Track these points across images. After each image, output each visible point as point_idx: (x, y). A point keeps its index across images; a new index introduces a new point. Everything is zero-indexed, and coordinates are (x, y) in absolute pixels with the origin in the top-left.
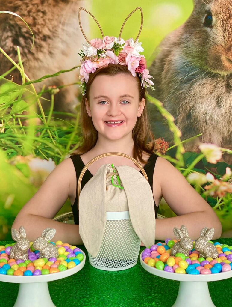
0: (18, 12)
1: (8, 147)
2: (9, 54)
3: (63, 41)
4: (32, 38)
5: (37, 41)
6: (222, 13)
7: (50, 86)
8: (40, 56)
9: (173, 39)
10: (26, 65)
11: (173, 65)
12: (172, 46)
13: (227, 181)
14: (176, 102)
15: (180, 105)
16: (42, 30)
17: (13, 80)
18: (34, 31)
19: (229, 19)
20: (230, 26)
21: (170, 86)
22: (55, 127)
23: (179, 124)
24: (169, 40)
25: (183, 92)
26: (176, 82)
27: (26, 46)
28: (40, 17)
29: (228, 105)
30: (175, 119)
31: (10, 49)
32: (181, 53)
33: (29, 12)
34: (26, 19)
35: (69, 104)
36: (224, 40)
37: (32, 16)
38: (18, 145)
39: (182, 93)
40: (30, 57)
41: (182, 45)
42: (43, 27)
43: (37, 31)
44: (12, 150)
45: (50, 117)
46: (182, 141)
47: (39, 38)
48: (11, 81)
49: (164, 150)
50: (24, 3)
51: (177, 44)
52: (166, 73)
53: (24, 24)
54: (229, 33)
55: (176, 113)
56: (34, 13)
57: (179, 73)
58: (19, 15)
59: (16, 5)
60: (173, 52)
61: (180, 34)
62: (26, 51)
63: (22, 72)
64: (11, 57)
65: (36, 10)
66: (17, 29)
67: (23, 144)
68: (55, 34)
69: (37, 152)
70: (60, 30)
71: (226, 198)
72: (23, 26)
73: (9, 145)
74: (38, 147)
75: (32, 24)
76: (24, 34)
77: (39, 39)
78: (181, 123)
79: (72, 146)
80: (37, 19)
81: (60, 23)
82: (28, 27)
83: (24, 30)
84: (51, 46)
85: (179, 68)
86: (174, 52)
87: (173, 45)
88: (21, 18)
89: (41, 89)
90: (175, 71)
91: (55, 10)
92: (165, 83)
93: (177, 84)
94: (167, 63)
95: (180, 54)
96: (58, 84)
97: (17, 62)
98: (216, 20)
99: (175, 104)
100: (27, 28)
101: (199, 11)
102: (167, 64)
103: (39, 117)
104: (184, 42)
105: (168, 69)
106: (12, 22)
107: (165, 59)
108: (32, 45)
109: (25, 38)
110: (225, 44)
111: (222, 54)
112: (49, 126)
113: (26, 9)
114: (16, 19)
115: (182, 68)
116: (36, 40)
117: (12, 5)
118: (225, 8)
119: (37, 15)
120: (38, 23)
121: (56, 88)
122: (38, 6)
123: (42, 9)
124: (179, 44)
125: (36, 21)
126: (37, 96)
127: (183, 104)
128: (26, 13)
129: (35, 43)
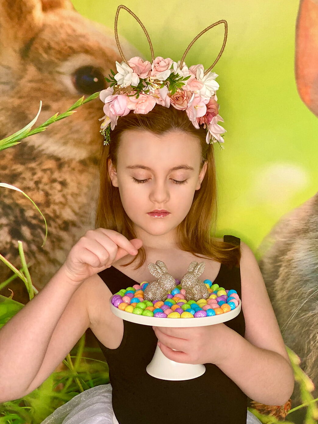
0: (18, 184)
1: (7, 411)
2: (4, 255)
4: (44, 226)
5: (54, 230)
8: (59, 255)
9: (295, 224)
10: (35, 272)
11: (295, 267)
12: (292, 235)
14: (303, 331)
15: (311, 336)
16: (60, 213)
17: (13, 296)
18: (46, 215)
21: (291, 304)
22: (88, 373)
23: (309, 369)
24: (287, 225)
25: (315, 314)
26: (301, 298)
27: (34, 241)
28: (56, 191)
30: (301, 360)
31: (6, 246)
32: (310, 248)
33: (37, 183)
34: (32, 195)
37: (43, 190)
38: (25, 406)
39: (312, 316)
40: (41, 257)
41: (312, 234)
42: (63, 208)
43: (52, 215)
44: (14, 416)
45: (79, 357)
46: (315, 398)
47: (57, 225)
48: (10, 298)
49: (283, 412)
50: (27, 169)
51: (303, 232)
52: (283, 282)
53: (30, 204)
55: (303, 350)
56: (46, 184)
57: (307, 281)
58: (20, 189)
59: (15, 172)
60: (295, 246)
61: (308, 214)
62: (34, 247)
63: (28, 283)
64: (9, 260)
65: (49, 179)
66: (17, 212)
67: (33, 404)
68: (84, 219)
72: (27, 206)
73: (8, 408)
75: (43, 202)
76: (29, 219)
77: (56, 228)
78: (312, 368)
80: (51, 195)
82: (37, 208)
83: (29, 213)
84: (77, 238)
85: (307, 273)
86: (297, 246)
87: (294, 233)
88: (24, 193)
90: (299, 279)
91: (84, 179)
92: (281, 298)
93: (304, 300)
94: (284, 264)
95: (308, 249)
97: (19, 268)
99: (300, 334)
100: (34, 210)
102: (285, 266)
104: (314, 229)
105: (288, 274)
106: (7, 201)
107: (282, 257)
108: (45, 238)
109: (32, 227)
112: (78, 373)
113: (31, 178)
114: (14, 196)
115: (313, 272)
116: (50, 229)
117: (7, 172)
119: (52, 188)
120: (54, 201)
122: (52, 173)
123: (60, 177)
124: (306, 231)
125: (50, 197)
127: (315, 334)
128: (31, 184)
129: (50, 234)
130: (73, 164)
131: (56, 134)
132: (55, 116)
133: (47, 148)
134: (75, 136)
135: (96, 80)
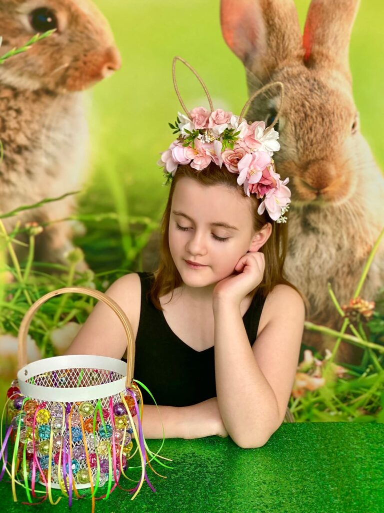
3: (48, 155)
5: (8, 154)
6: (293, 112)
7: (27, 222)
8: (13, 176)
13: (307, 372)
16: (15, 137)
18: (2, 140)
19: (304, 121)
20: (306, 132)
22: (35, 285)
28: (11, 118)
29: (306, 253)
35: (57, 251)
36: (298, 154)
37: (0, 117)
42: (17, 134)
43: (7, 139)
45: (28, 270)
47: (11, 149)
54: (305, 143)
56: (3, 111)
65: (6, 106)
68: (35, 144)
69: (8, 325)
70: (43, 138)
71: (306, 399)
74: (8, 317)
77: (10, 151)
79: (63, 316)
80: (7, 121)
81: (43, 126)
84: (29, 161)
89: (13, 227)
91: (36, 107)
96: (40, 219)
98: (285, 123)
101: (259, 109)
103: (10, 271)
110: (300, 159)
111: (296, 175)
112: (27, 285)
116: (5, 152)
118: (298, 104)
120: (10, 127)
121: (37, 227)
122: (8, 101)
123: (16, 105)
125: (6, 123)
126: (8, 238)
129: (5, 157)
130: (28, 94)
131: (13, 66)
132: (13, 51)
133: (5, 79)
134: (30, 69)
135: (49, 20)
